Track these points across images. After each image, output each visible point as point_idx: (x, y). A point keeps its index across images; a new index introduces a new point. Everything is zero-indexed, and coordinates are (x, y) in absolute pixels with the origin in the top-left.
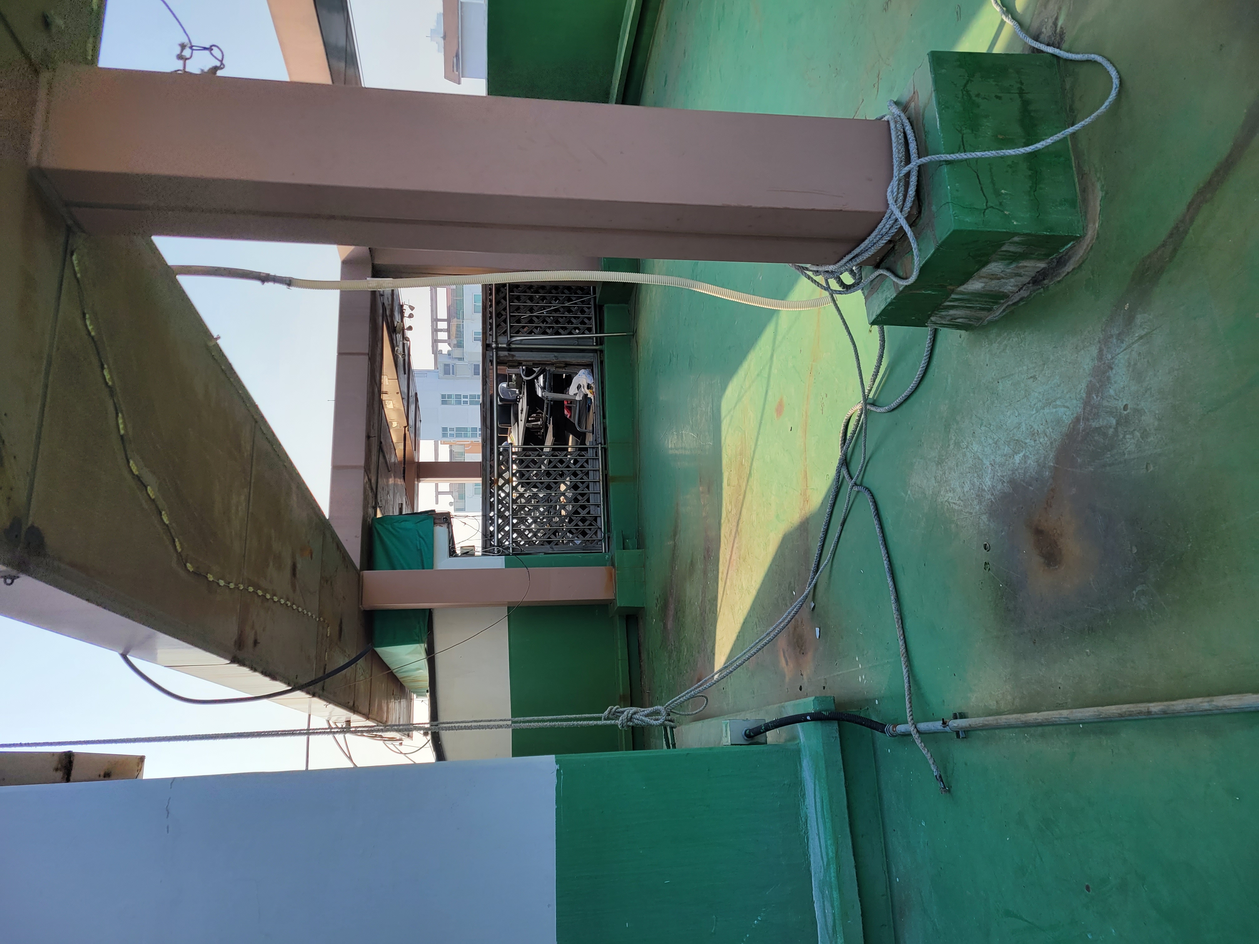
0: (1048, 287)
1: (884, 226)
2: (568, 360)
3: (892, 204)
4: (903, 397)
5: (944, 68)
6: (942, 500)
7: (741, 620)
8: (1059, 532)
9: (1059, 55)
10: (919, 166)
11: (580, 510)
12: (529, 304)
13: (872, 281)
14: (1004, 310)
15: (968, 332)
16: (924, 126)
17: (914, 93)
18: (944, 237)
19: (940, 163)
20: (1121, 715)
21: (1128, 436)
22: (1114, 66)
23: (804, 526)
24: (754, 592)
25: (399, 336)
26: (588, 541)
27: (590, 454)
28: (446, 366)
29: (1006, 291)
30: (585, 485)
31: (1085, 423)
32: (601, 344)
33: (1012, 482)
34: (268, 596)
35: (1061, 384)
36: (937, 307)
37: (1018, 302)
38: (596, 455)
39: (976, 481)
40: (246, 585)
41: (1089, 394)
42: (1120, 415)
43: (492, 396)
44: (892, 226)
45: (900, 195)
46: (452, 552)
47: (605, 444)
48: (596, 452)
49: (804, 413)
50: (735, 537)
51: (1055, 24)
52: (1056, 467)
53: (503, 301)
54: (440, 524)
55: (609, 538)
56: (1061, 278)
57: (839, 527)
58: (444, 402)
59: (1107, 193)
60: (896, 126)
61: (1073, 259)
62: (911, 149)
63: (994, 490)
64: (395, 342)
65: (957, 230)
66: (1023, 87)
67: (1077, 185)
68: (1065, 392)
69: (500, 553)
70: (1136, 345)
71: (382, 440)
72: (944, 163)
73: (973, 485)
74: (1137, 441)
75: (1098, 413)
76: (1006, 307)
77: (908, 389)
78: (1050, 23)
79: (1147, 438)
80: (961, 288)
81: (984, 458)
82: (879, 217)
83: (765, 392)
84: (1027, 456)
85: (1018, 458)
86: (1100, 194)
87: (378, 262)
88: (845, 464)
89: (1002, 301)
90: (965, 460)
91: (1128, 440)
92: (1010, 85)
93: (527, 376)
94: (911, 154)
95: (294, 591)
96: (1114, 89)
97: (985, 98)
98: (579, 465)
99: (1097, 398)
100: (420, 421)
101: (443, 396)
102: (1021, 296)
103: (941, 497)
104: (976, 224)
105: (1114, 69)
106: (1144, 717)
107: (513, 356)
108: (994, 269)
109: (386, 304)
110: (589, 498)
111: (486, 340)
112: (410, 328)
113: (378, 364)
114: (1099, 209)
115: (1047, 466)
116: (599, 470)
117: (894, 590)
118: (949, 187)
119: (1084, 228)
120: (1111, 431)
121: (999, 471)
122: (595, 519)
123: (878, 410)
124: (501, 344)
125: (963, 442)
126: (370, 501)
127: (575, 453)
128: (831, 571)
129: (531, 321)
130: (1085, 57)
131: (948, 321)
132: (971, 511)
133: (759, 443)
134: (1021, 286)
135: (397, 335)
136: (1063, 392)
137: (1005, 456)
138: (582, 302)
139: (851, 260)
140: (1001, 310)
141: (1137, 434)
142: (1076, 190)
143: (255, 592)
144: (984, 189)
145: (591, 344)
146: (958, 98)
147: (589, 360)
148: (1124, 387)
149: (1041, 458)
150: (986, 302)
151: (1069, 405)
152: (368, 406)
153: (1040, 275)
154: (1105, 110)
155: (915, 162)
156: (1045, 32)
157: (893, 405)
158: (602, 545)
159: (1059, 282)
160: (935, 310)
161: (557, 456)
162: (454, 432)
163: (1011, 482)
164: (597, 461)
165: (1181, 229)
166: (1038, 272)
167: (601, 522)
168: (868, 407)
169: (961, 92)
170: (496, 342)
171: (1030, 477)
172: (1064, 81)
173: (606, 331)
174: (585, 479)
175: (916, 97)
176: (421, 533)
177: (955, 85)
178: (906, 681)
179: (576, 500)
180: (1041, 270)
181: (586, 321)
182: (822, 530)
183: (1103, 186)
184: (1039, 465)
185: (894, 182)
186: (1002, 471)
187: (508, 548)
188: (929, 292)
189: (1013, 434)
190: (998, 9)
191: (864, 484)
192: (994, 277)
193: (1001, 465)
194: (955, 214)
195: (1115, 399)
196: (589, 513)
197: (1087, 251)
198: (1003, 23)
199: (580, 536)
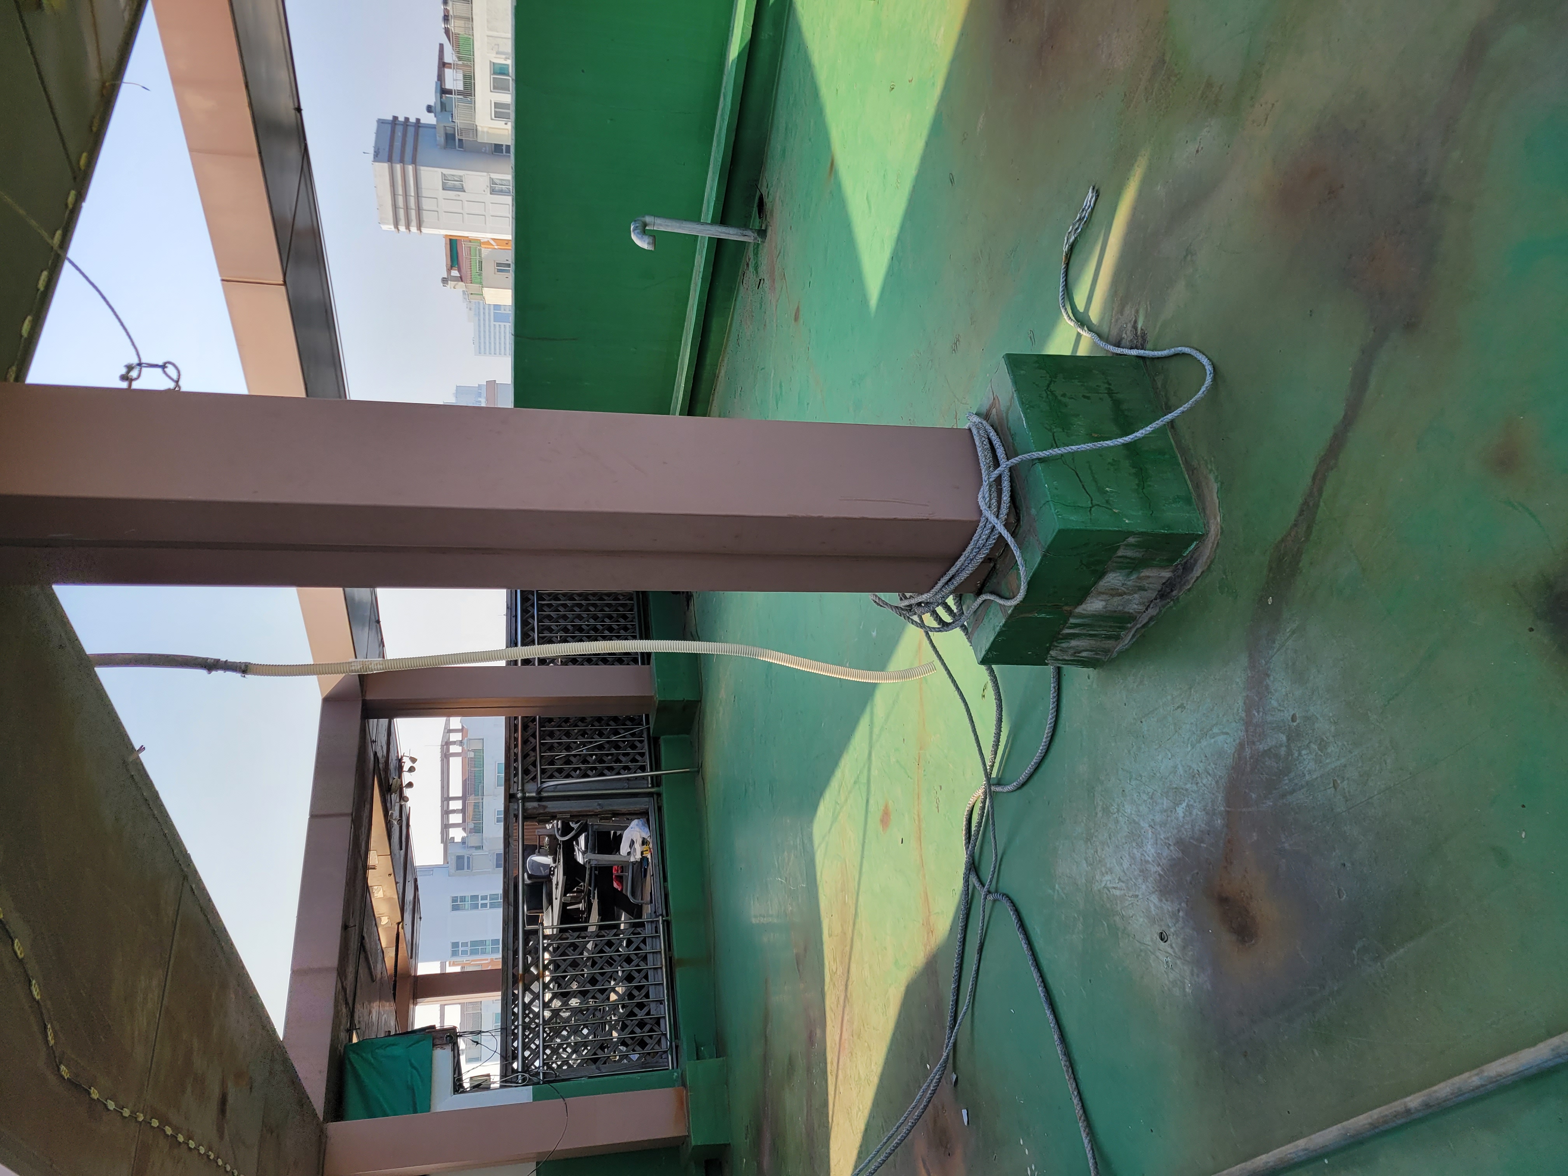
0: (1178, 599)
1: (980, 536)
2: (615, 808)
3: (985, 509)
4: (1032, 766)
5: (1023, 370)
6: (1099, 888)
7: (861, 1126)
8: (1247, 894)
9: (1145, 355)
10: (1010, 468)
11: (636, 1010)
12: (565, 740)
13: (975, 612)
14: (1134, 636)
15: (1097, 670)
16: (1009, 429)
17: (994, 399)
18: (1050, 540)
19: (1033, 462)
20: (1373, 1126)
21: (1304, 752)
22: (1204, 354)
23: (931, 967)
24: (875, 1080)
25: (395, 797)
26: (649, 1054)
27: (648, 930)
28: (460, 858)
29: (1131, 611)
30: (643, 974)
31: (1251, 748)
32: (658, 785)
33: (1180, 843)
34: (181, 1138)
35: (1214, 707)
36: (1056, 637)
37: (1148, 623)
38: (656, 932)
39: (1136, 852)
40: (148, 1117)
41: (1248, 711)
42: (1289, 728)
43: (517, 878)
44: (989, 537)
45: (994, 501)
46: (458, 1087)
47: (667, 915)
48: (656, 927)
49: (916, 817)
50: (844, 1007)
51: (1135, 327)
52: (1228, 811)
53: (532, 739)
54: (442, 1046)
55: (677, 1047)
56: (1190, 586)
57: (976, 956)
58: (455, 908)
59: (1222, 483)
60: (978, 432)
61: (1200, 561)
62: (999, 455)
63: (1160, 859)
64: (389, 805)
65: (1063, 530)
66: (1112, 387)
67: (1189, 482)
68: (1221, 716)
69: (526, 1082)
70: (1290, 643)
71: (365, 935)
72: (1037, 461)
73: (1133, 858)
74: (1316, 755)
75: (1264, 732)
76: (1136, 632)
77: (1038, 755)
78: (1130, 326)
79: (1326, 749)
80: (1079, 610)
81: (1141, 820)
82: (972, 527)
83: (865, 801)
84: (1192, 805)
85: (1180, 811)
86: (1215, 487)
87: (369, 697)
88: (973, 868)
89: (1129, 625)
90: (1118, 827)
91: (1305, 757)
92: (1097, 386)
93: (563, 835)
94: (1000, 459)
95: (221, 1137)
96: (1208, 375)
97: (1073, 398)
98: (633, 946)
99: (1258, 714)
100: (420, 918)
101: (454, 900)
102: (1149, 616)
103: (1097, 884)
104: (1083, 522)
105: (1205, 357)
106: (1403, 1120)
107: (545, 807)
108: (1112, 581)
109: (380, 755)
110: (648, 993)
111: (510, 788)
112: (410, 785)
113: (364, 830)
114: (1218, 501)
115: (1217, 812)
116: (660, 952)
117: (1056, 1026)
118: (1046, 485)
119: (1205, 525)
120: (1283, 751)
121: (1161, 832)
122: (658, 1021)
123: (1006, 789)
124: (529, 793)
125: (1112, 805)
126: (344, 1021)
127: (627, 931)
128: (972, 1022)
129: (568, 762)
130: (1173, 351)
131: (1072, 655)
132: (1137, 893)
133: (864, 870)
134: (1147, 604)
135: (393, 796)
136: (1218, 716)
137: (1165, 811)
138: (633, 735)
139: (947, 583)
140: (1130, 637)
141: (1314, 747)
142: (1188, 488)
143: (161, 1129)
144: (1085, 486)
145: (646, 786)
146: (1042, 398)
147: (643, 806)
148: (1287, 694)
149: (1207, 803)
150: (1111, 627)
151: (1228, 731)
152: (347, 884)
153: (1167, 587)
154: (1203, 395)
155: (1004, 464)
156: (1126, 337)
157: (1022, 778)
158: (668, 1058)
159: (1189, 590)
160: (1053, 642)
161: (604, 936)
162: (468, 948)
163: (1178, 842)
164: (658, 940)
165: (1311, 504)
166: (1164, 584)
167: (666, 1026)
168: (993, 788)
169: (1044, 392)
170: (523, 791)
171: (1200, 831)
172: (1154, 380)
173: (663, 768)
174: (643, 966)
175: (997, 401)
176: (413, 1061)
177: (1037, 385)
178: (1090, 1156)
179: (631, 996)
180: (1167, 581)
181: (638, 758)
182: (955, 965)
183: (1216, 478)
184: (1207, 813)
185: (985, 488)
186: (1165, 832)
187: (538, 1074)
188: (1043, 615)
189: (1171, 781)
190: (1072, 324)
191: (1001, 890)
192: (1114, 593)
193: (1163, 824)
194: (1058, 512)
195: (1279, 710)
196: (648, 1013)
197: (1213, 550)
198: (1079, 336)
199: (638, 1048)
